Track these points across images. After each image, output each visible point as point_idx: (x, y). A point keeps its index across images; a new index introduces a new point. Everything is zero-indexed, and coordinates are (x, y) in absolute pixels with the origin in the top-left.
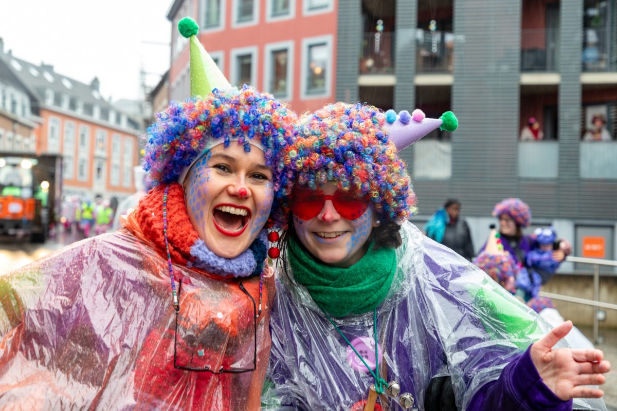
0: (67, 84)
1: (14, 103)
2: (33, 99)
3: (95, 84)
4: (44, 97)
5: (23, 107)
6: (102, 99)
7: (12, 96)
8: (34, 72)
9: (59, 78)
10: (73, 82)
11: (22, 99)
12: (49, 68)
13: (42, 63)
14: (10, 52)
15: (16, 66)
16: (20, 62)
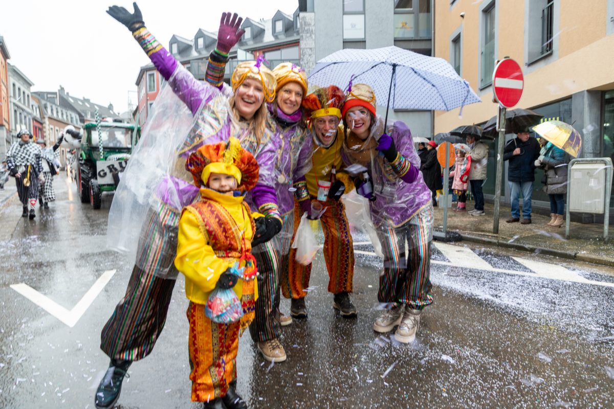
0: (97, 108)
1: (72, 118)
2: (80, 115)
3: (111, 106)
4: (86, 115)
5: (76, 120)
6: (114, 113)
7: (71, 115)
8: (80, 103)
9: (92, 105)
10: (100, 107)
11: (75, 116)
12: (88, 101)
13: (84, 98)
14: (68, 93)
15: (71, 101)
16: (72, 98)
